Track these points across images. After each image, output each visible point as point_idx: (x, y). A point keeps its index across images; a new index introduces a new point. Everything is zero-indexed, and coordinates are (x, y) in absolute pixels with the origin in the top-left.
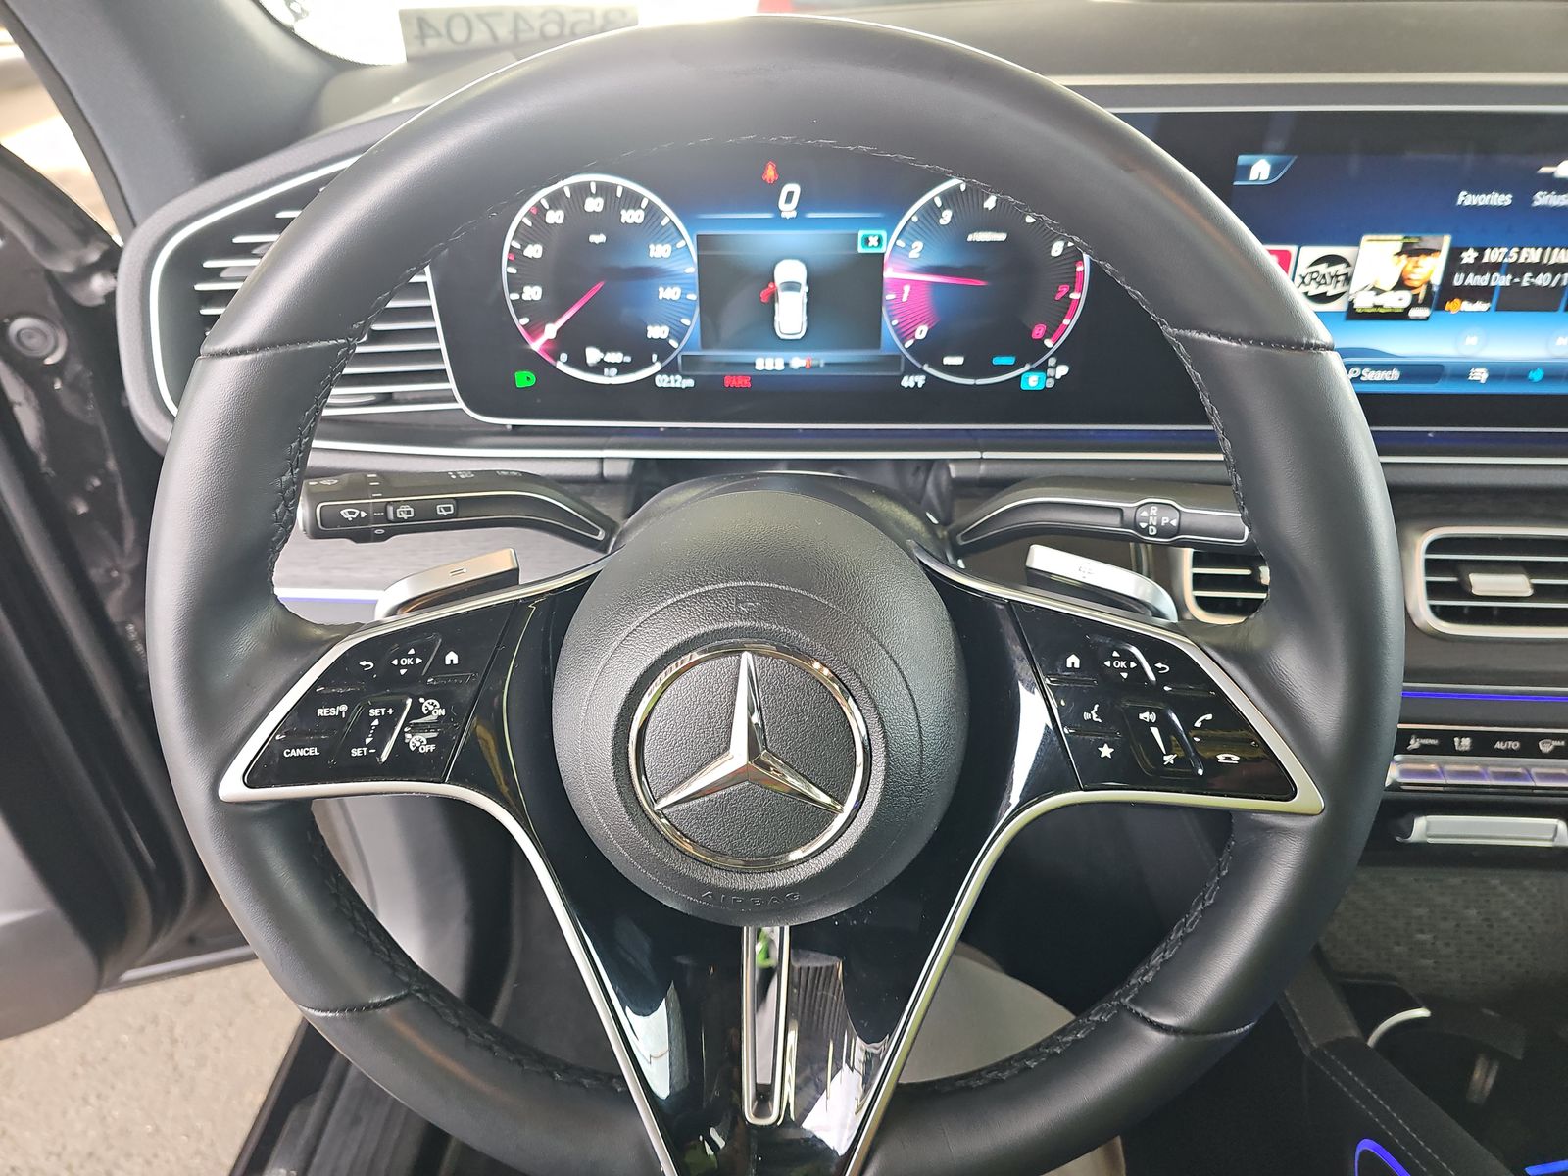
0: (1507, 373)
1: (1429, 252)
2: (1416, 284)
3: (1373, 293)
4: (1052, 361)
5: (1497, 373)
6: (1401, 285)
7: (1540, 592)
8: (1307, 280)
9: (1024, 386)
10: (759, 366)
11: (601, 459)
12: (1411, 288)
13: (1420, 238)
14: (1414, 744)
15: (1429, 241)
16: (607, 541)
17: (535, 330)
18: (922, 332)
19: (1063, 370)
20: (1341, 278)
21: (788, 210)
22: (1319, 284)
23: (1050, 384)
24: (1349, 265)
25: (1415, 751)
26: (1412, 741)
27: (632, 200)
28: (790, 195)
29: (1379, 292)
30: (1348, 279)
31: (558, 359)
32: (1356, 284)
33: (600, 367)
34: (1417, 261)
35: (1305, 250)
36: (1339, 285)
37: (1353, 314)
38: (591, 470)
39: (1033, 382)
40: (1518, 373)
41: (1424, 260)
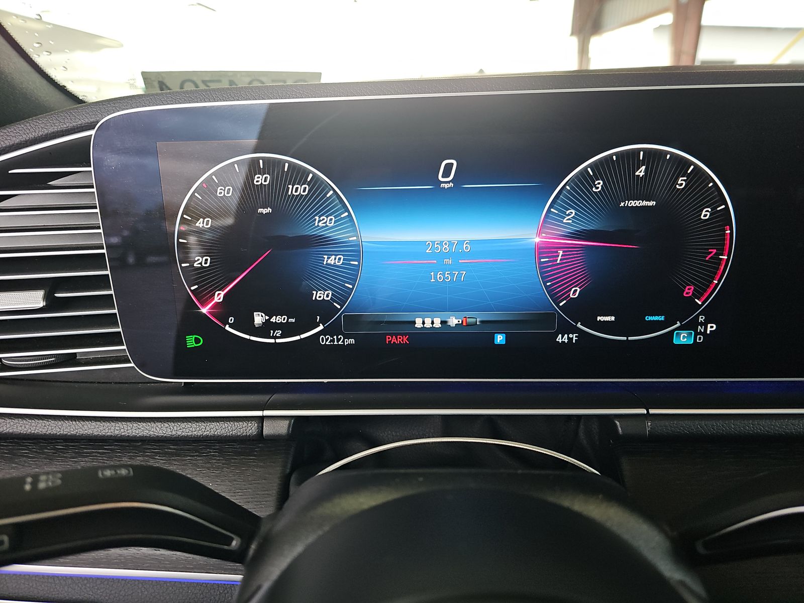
4: (702, 319)
9: (675, 341)
10: (419, 324)
11: (262, 418)
16: (244, 548)
17: (204, 296)
18: (575, 293)
19: (711, 328)
21: (446, 182)
23: (700, 339)
27: (299, 175)
28: (449, 167)
31: (227, 323)
33: (265, 329)
38: (251, 429)
39: (683, 338)
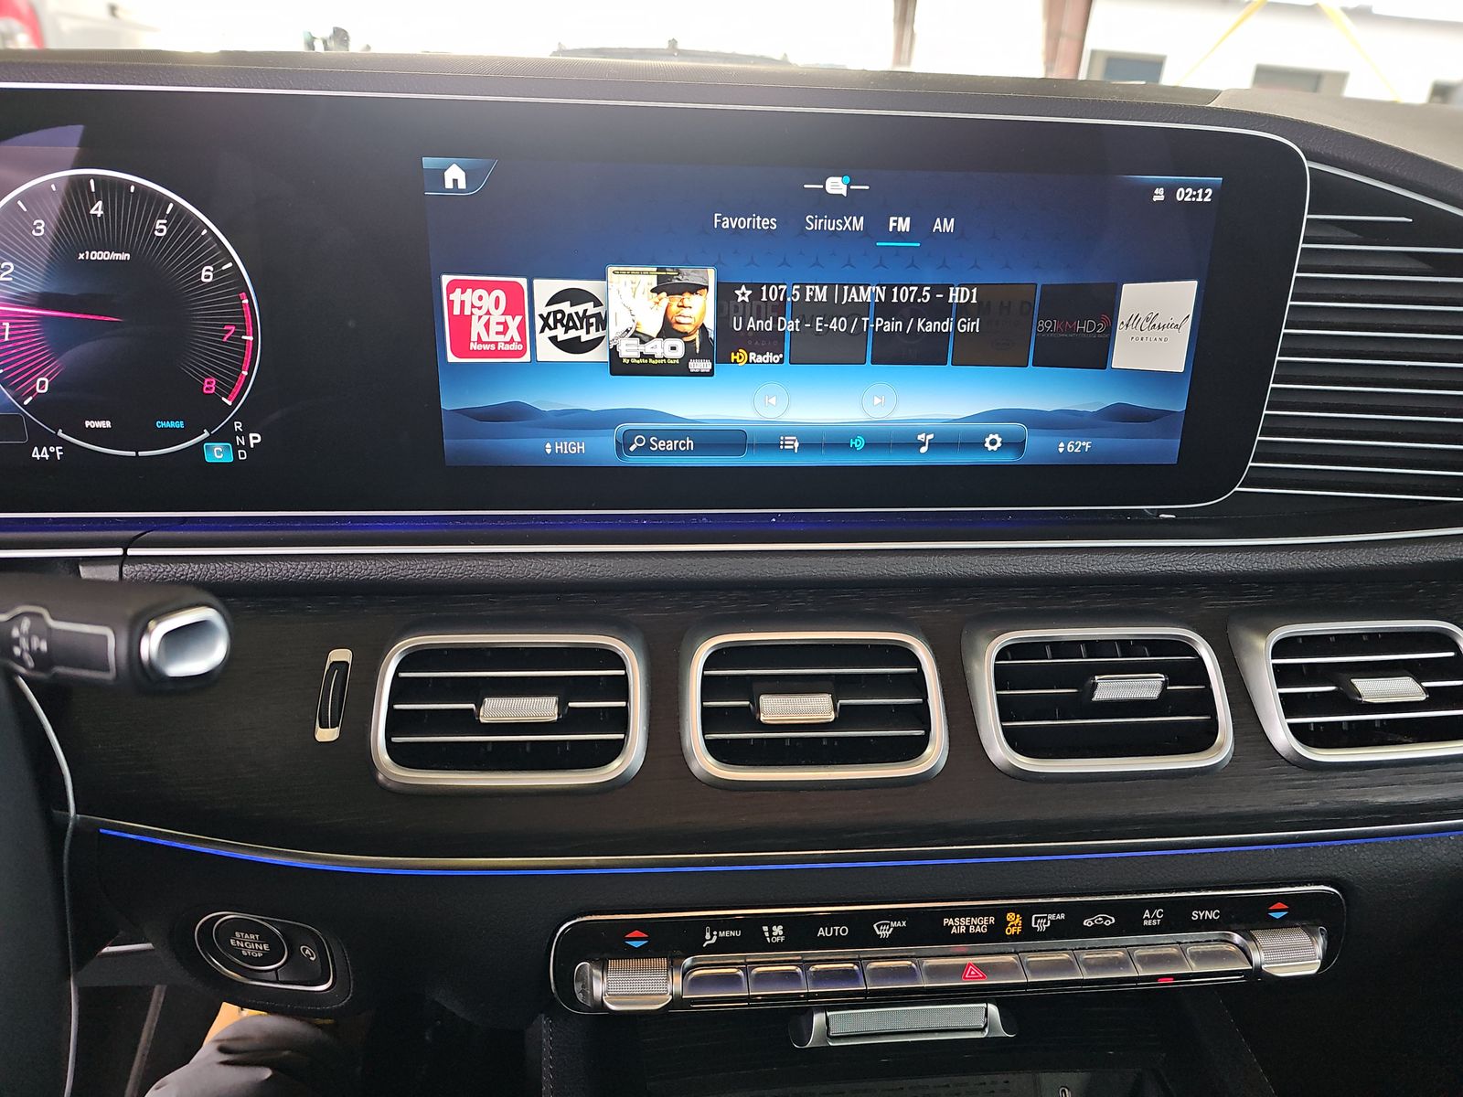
0: (824, 440)
1: (695, 289)
2: (688, 329)
3: (636, 341)
4: (238, 426)
5: (811, 442)
6: (668, 330)
7: (846, 716)
8: (551, 321)
9: (208, 458)
12: (682, 335)
13: (678, 270)
14: (710, 939)
15: (690, 275)
18: (42, 385)
19: (255, 439)
20: (593, 320)
22: (567, 329)
23: (242, 455)
24: (598, 303)
25: (712, 949)
26: (708, 936)
29: (644, 339)
30: (602, 322)
32: (614, 329)
34: (682, 300)
35: (539, 284)
36: (593, 329)
37: (618, 366)
39: (218, 453)
40: (837, 441)
41: (689, 299)
